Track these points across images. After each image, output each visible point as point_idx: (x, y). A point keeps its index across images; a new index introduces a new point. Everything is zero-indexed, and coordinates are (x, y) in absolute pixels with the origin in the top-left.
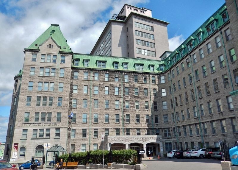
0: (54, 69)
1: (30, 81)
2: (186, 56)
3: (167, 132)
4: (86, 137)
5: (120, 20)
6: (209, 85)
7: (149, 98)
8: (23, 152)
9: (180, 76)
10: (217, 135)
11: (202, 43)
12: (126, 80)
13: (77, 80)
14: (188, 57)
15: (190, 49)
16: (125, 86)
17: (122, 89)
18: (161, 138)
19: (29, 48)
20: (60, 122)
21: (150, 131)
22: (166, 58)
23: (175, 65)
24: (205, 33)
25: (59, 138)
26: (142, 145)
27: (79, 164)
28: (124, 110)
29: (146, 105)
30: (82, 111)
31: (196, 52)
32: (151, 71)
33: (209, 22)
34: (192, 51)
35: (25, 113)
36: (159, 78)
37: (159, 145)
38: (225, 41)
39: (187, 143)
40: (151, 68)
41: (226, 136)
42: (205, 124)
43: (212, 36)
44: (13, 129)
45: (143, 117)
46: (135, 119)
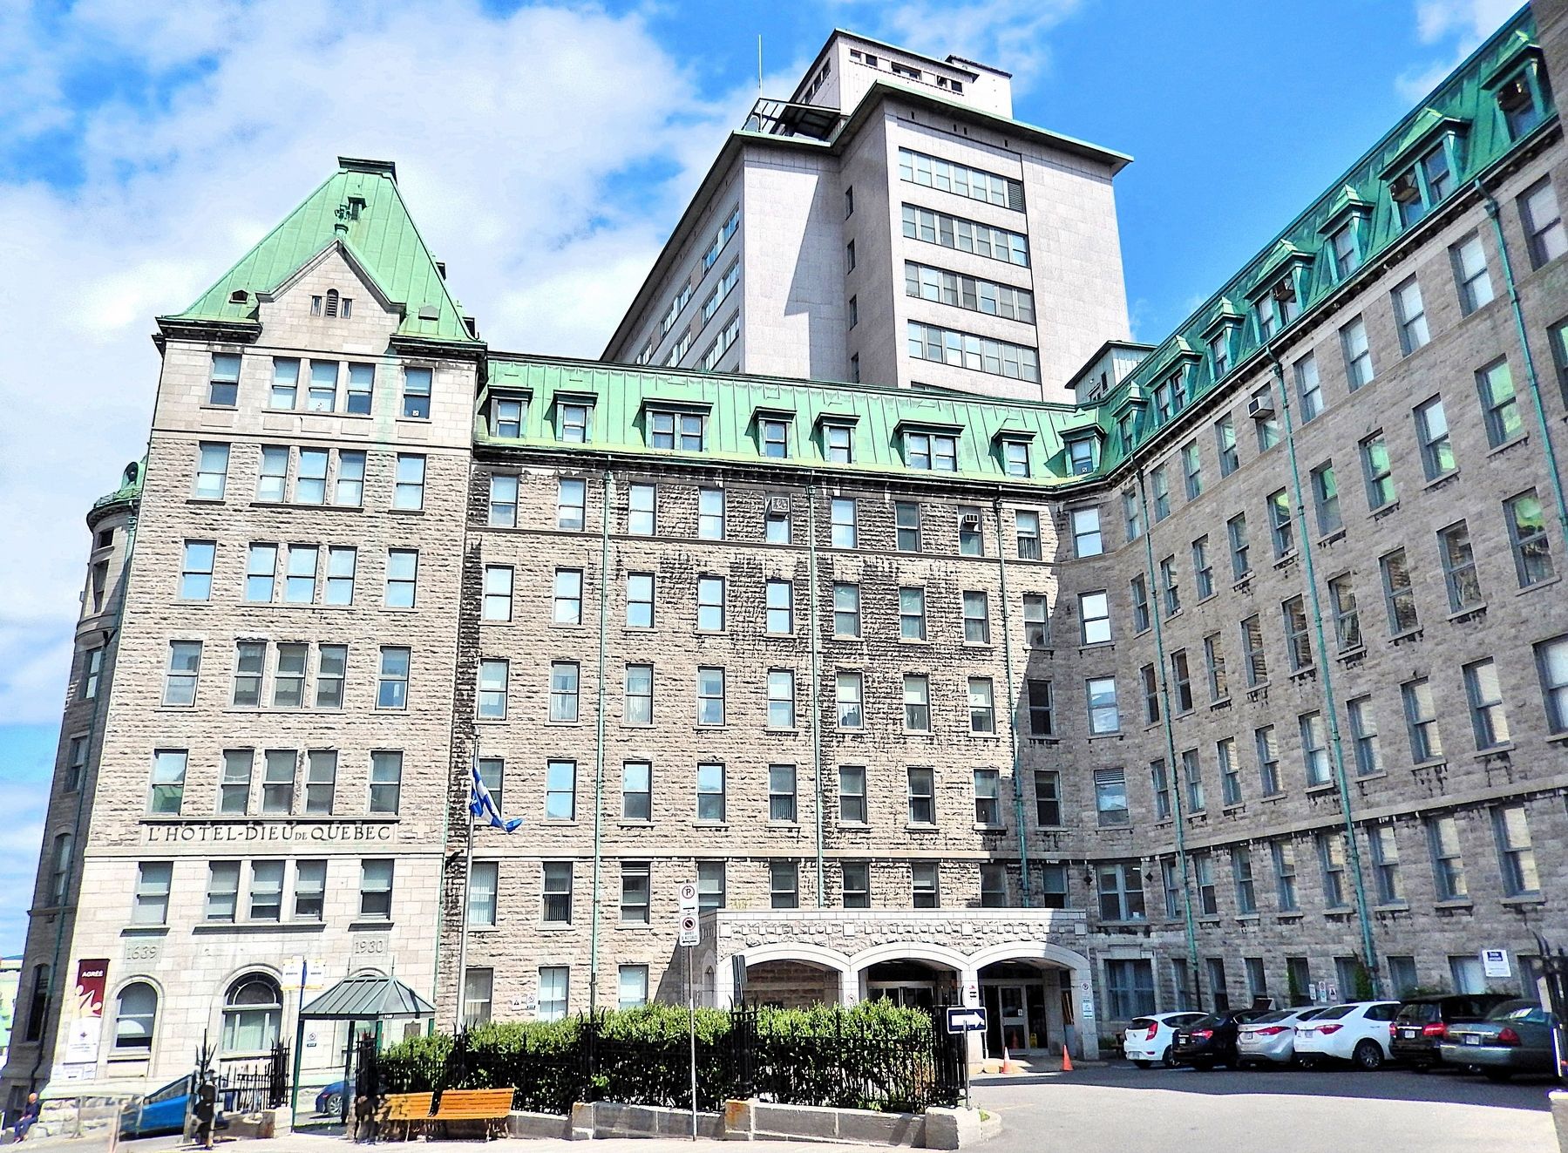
0: (354, 455)
1: (193, 534)
2: (1252, 373)
3: (1121, 889)
4: (567, 917)
5: (798, 138)
6: (1409, 563)
7: (998, 656)
8: (141, 1021)
9: (1207, 507)
10: (1469, 909)
11: (1364, 285)
12: (841, 537)
13: (508, 531)
14: (1266, 376)
15: (1274, 328)
16: (837, 576)
17: (815, 590)
18: (1081, 929)
19: (192, 316)
20: (391, 816)
21: (1005, 877)
22: (1111, 387)
23: (1173, 435)
24: (1380, 216)
25: (389, 926)
26: (954, 974)
27: (518, 1103)
28: (828, 734)
29: (978, 700)
30: (543, 740)
31: (1321, 345)
32: (1013, 475)
33: (1406, 143)
34: (1293, 341)
35: (157, 752)
36: (1063, 523)
37: (1064, 976)
38: (1524, 268)
39: (1256, 964)
40: (1011, 453)
41: (1533, 915)
42: (1386, 833)
43: (1433, 232)
44: (77, 861)
45: (953, 785)
46: (901, 800)
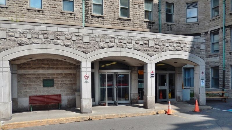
18: (203, 47)
45: (137, 4)
46: (117, 7)
